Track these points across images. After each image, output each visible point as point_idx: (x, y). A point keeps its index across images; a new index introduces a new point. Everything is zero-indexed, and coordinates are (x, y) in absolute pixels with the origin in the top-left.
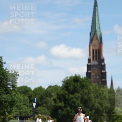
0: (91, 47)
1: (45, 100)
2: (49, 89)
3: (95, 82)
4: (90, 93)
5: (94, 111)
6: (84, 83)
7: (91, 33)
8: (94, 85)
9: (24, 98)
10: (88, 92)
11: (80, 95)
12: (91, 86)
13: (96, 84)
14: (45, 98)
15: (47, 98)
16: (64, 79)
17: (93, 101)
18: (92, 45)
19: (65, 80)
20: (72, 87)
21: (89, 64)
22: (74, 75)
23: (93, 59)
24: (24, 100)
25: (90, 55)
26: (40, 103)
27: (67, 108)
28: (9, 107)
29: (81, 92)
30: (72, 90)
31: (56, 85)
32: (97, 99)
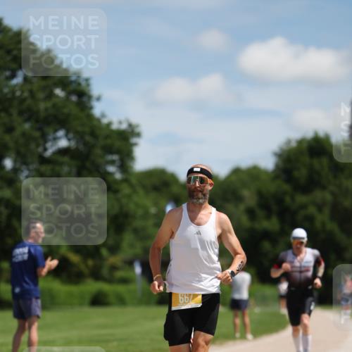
2: (234, 178)
11: (329, 197)
16: (281, 148)
19: (283, 151)
20: (304, 172)
29: (332, 188)
30: (303, 181)
31: (255, 168)
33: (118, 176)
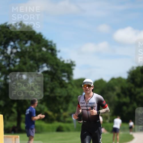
2: (112, 82)
14: (107, 93)
20: (139, 79)
33: (67, 81)
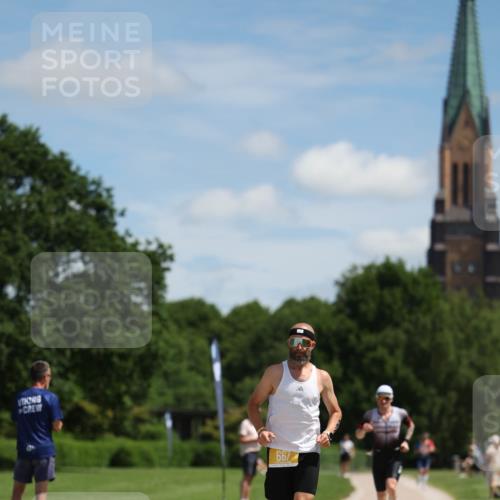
0: (447, 154)
1: (271, 352)
2: (287, 312)
3: (458, 288)
4: (441, 330)
5: (453, 395)
6: (420, 292)
7: (446, 103)
8: (456, 297)
9: (192, 342)
10: (434, 323)
11: (403, 337)
12: (446, 300)
13: (464, 293)
14: (272, 347)
15: (277, 344)
16: (344, 276)
17: (452, 357)
18: (451, 149)
19: (347, 279)
20: (373, 306)
21: (440, 218)
22: (380, 261)
23: (454, 200)
24: (192, 351)
25: (442, 184)
26: (252, 363)
27: (352, 381)
28: (135, 376)
29: (406, 325)
30: (371, 317)
31: (313, 299)
32: (464, 352)
